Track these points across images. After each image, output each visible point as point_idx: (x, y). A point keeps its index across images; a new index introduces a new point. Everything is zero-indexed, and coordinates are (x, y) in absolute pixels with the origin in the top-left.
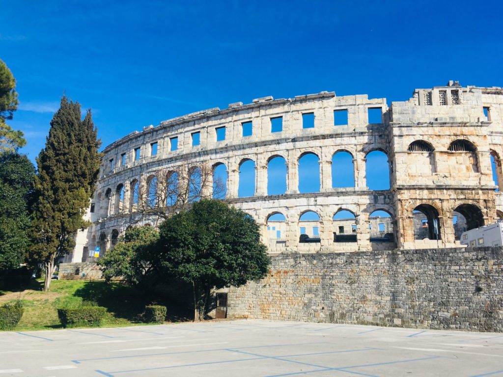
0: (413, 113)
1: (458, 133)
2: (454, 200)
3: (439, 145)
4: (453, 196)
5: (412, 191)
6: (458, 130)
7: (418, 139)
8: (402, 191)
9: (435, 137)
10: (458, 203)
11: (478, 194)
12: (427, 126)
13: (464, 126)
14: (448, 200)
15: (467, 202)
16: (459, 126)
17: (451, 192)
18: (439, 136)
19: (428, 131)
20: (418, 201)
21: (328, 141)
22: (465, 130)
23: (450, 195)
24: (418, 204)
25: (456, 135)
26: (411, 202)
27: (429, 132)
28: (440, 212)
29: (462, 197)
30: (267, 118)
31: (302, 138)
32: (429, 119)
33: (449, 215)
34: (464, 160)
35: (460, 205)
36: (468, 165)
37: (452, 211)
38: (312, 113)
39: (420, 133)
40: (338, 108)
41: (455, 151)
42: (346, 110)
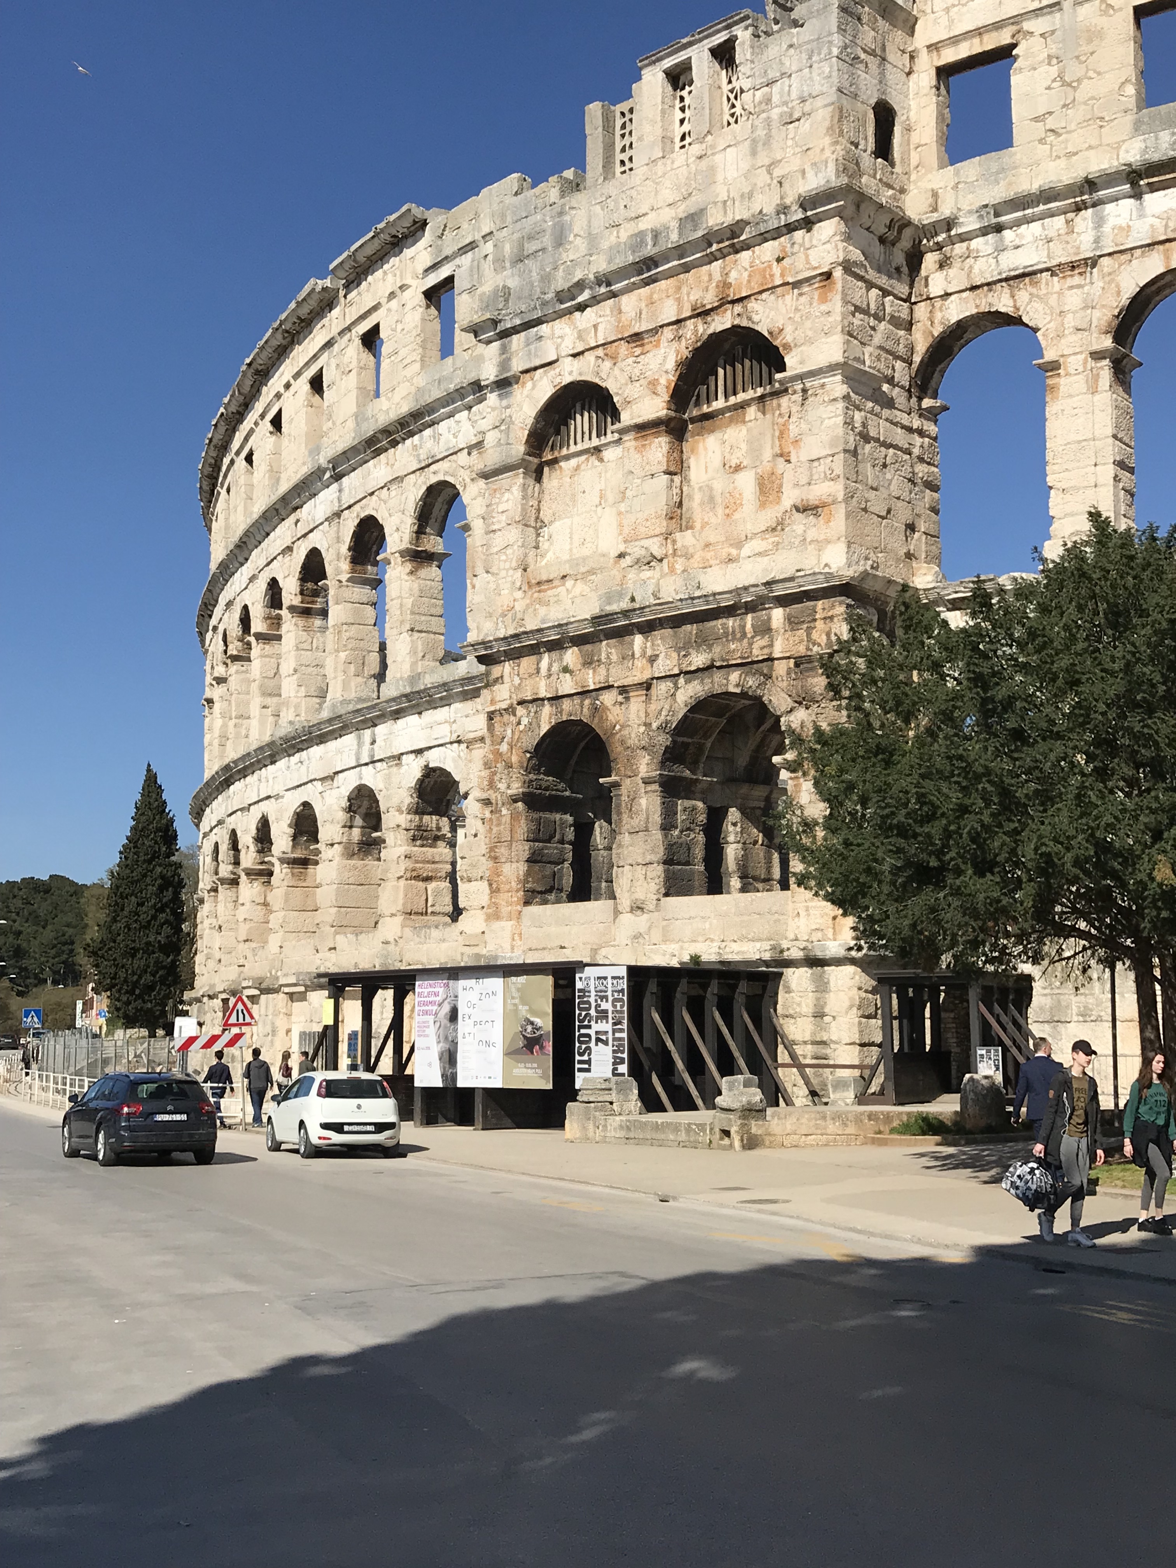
0: (560, 241)
1: (710, 299)
2: (670, 684)
3: (634, 391)
5: (527, 663)
6: (703, 282)
7: (567, 379)
8: (498, 672)
9: (624, 349)
10: (687, 694)
11: (769, 630)
12: (595, 300)
14: (647, 686)
15: (715, 683)
16: (712, 258)
17: (661, 640)
18: (636, 338)
19: (595, 327)
20: (547, 709)
22: (738, 270)
23: (652, 659)
24: (545, 728)
25: (706, 313)
26: (525, 721)
27: (601, 328)
28: (616, 750)
29: (698, 660)
30: (303, 386)
31: (346, 455)
32: (615, 249)
33: (646, 765)
34: (755, 450)
35: (699, 706)
36: (765, 466)
37: (663, 740)
38: (376, 329)
39: (570, 344)
40: (433, 279)
41: (719, 404)
42: (449, 281)
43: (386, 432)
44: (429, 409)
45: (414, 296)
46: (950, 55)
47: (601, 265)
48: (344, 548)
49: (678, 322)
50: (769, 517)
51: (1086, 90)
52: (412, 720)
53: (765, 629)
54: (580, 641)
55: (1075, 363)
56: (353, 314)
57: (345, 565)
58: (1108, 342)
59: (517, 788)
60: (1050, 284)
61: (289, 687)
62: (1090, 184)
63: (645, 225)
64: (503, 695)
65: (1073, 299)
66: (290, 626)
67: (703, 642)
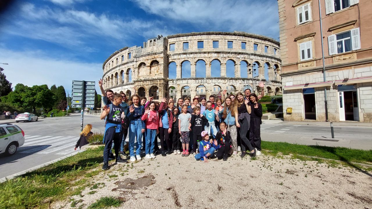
0: (141, 52)
1: (153, 58)
3: (147, 63)
4: (149, 83)
5: (138, 82)
6: (153, 56)
7: (142, 62)
8: (135, 83)
9: (146, 60)
10: (151, 86)
12: (144, 56)
13: (156, 54)
14: (148, 85)
15: (153, 85)
16: (154, 55)
17: (149, 82)
18: (147, 60)
20: (140, 86)
21: (126, 65)
22: (156, 56)
25: (153, 59)
26: (138, 87)
27: (145, 58)
28: (145, 89)
29: (152, 83)
30: (116, 59)
31: (120, 65)
32: (146, 53)
33: (148, 90)
34: (156, 68)
35: (152, 86)
36: (157, 70)
37: (149, 89)
38: (123, 55)
39: (142, 59)
40: (129, 52)
41: (154, 65)
42: (130, 53)
43: (124, 64)
44: (129, 62)
45: (127, 54)
46: (171, 43)
47: (144, 54)
48: (120, 72)
49: (151, 59)
50: (158, 73)
51: (180, 47)
52: (126, 86)
53: (157, 81)
54: (143, 81)
55: (179, 65)
56: (121, 54)
57: (120, 74)
58: (181, 64)
59: (137, 92)
60: (177, 60)
61: (114, 83)
62: (180, 54)
63: (148, 52)
64: (136, 85)
65: (179, 61)
66: (114, 78)
67: (153, 82)
